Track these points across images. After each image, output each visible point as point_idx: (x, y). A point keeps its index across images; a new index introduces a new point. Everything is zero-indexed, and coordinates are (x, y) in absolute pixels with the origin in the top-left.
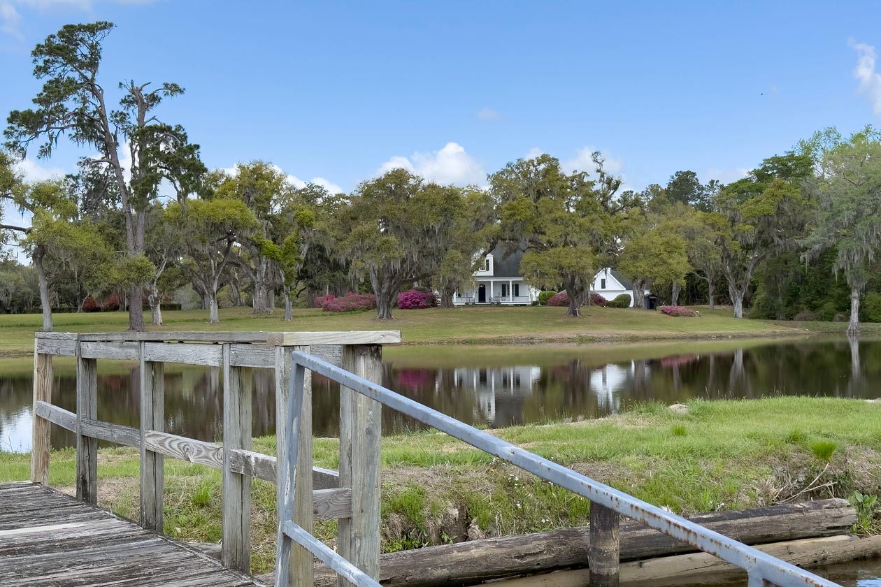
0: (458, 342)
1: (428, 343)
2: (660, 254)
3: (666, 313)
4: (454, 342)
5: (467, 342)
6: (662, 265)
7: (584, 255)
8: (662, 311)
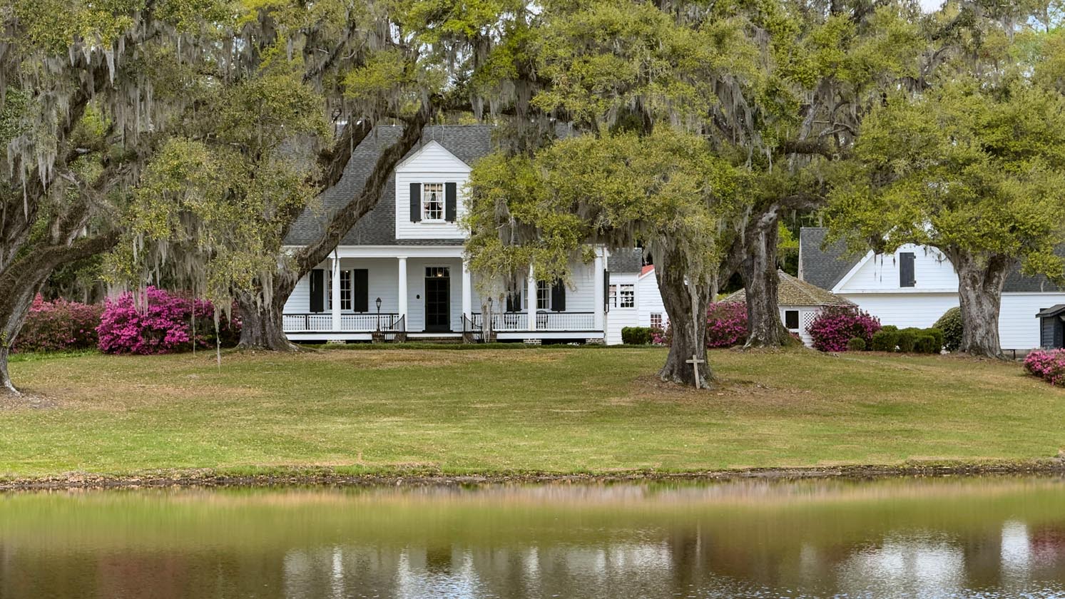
0: (186, 483)
1: (62, 485)
2: (969, 161)
3: (1039, 374)
4: (169, 483)
5: (220, 482)
6: (975, 202)
7: (677, 161)
8: (1029, 366)
